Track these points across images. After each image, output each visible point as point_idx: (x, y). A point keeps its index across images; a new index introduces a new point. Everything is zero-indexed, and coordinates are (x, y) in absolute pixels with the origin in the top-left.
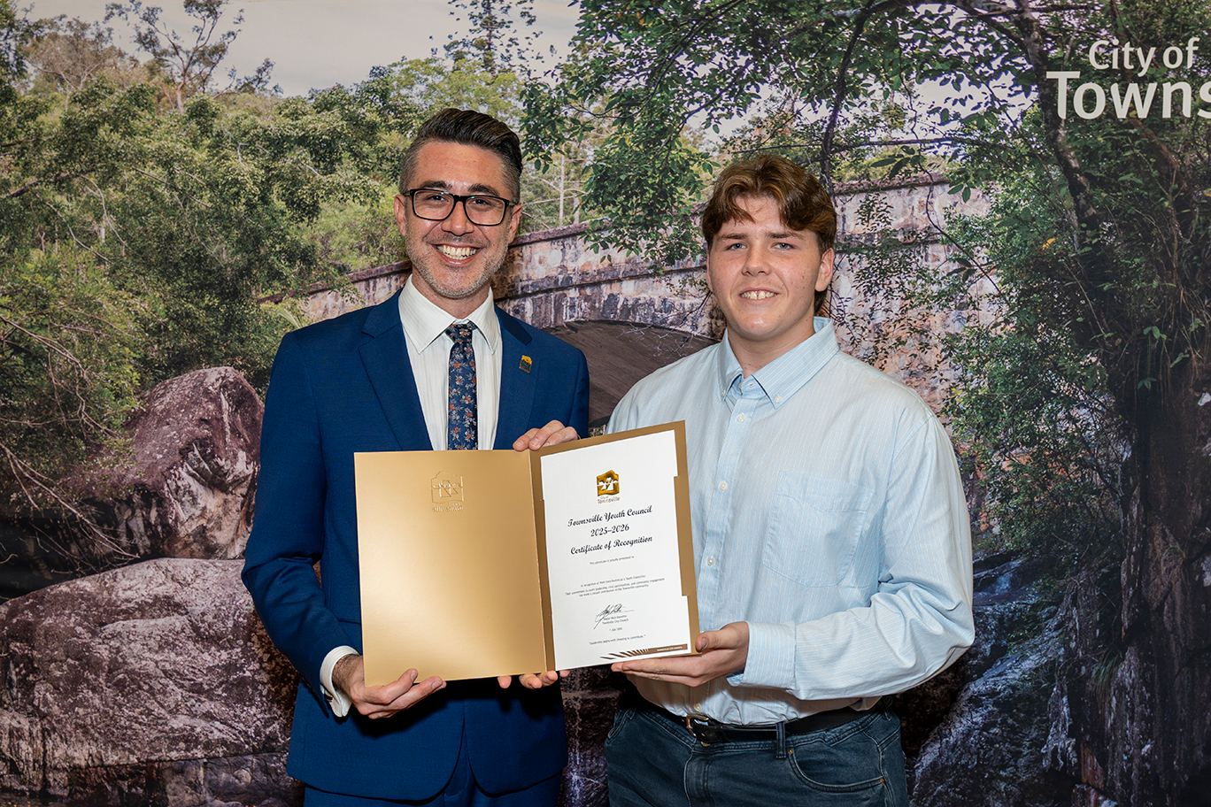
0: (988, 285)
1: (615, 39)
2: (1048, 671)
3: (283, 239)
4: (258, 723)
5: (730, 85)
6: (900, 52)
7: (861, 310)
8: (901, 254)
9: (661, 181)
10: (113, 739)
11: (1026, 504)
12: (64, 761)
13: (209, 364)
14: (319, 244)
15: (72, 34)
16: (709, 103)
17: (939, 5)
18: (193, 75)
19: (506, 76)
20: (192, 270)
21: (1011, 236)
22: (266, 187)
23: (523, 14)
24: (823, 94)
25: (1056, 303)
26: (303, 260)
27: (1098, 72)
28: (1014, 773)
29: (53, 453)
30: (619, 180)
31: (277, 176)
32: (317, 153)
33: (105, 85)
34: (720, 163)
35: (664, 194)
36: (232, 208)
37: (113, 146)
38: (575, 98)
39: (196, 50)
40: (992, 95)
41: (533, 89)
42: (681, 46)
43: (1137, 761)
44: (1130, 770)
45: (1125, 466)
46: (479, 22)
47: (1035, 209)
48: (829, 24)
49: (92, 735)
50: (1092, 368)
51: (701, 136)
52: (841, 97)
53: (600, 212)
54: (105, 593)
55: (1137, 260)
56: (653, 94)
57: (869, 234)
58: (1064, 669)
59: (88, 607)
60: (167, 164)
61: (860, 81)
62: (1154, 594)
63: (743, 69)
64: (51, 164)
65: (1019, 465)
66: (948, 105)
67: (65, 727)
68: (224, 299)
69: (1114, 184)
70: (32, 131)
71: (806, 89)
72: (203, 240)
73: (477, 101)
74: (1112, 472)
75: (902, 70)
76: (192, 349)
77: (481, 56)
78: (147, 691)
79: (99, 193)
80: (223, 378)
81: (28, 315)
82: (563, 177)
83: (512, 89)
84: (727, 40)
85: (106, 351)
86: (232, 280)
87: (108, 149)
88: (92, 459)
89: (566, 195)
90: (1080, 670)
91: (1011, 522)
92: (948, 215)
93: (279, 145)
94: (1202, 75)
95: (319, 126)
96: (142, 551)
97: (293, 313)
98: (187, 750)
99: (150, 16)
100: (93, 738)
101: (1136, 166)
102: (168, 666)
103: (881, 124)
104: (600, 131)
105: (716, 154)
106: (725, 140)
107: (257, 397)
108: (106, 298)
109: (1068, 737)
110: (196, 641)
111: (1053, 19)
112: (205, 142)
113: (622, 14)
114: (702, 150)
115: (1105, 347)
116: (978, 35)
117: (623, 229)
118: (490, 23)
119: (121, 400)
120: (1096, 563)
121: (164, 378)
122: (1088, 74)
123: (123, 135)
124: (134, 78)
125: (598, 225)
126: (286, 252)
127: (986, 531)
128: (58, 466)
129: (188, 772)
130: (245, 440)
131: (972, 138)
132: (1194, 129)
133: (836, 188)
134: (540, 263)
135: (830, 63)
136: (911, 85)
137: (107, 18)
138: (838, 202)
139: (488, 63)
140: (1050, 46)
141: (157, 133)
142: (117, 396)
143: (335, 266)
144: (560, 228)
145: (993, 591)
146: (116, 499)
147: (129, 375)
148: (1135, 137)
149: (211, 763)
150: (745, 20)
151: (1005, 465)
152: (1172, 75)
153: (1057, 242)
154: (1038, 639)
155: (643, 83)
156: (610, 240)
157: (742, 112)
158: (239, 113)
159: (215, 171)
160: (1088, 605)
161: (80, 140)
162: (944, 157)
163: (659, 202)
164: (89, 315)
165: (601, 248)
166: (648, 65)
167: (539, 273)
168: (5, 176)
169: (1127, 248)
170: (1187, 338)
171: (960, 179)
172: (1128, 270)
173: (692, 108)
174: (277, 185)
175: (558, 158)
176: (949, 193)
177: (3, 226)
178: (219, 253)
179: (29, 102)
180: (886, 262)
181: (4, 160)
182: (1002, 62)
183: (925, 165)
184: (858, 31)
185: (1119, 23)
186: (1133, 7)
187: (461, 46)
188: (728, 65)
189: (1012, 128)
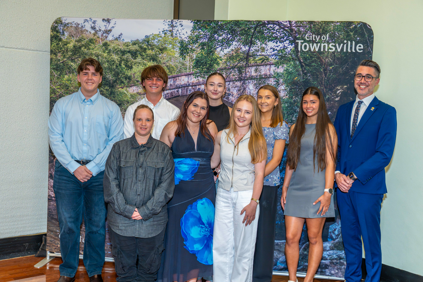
0: (282, 87)
1: (201, 31)
3: (124, 74)
5: (226, 41)
6: (264, 35)
7: (255, 92)
8: (264, 80)
9: (210, 63)
14: (132, 75)
15: (76, 26)
16: (222, 46)
17: (273, 25)
18: (104, 36)
19: (176, 38)
21: (288, 76)
22: (120, 62)
23: (180, 24)
24: (247, 44)
25: (297, 92)
26: (129, 79)
27: (307, 41)
30: (201, 62)
31: (123, 60)
32: (132, 54)
33: (83, 38)
34: (224, 59)
35: (211, 65)
36: (112, 67)
37: (85, 52)
38: (192, 44)
39: (105, 30)
40: (284, 45)
41: (182, 41)
42: (216, 32)
46: (170, 26)
47: (293, 71)
51: (220, 53)
52: (251, 45)
53: (197, 69)
55: (315, 82)
56: (209, 43)
57: (257, 76)
60: (97, 56)
61: (255, 41)
63: (229, 38)
64: (70, 56)
66: (275, 47)
68: (110, 87)
69: (310, 65)
70: (66, 48)
71: (243, 43)
72: (106, 74)
73: (169, 44)
75: (264, 39)
77: (170, 34)
81: (64, 90)
82: (188, 61)
83: (177, 41)
84: (226, 31)
86: (112, 83)
87: (84, 53)
89: (189, 65)
92: (274, 72)
93: (123, 53)
94: (330, 42)
95: (133, 48)
97: (126, 91)
99: (94, 22)
101: (315, 62)
103: (260, 51)
104: (197, 51)
105: (223, 57)
106: (225, 54)
111: (298, 29)
112: (106, 51)
113: (203, 25)
114: (220, 56)
116: (281, 32)
117: (202, 73)
118: (173, 26)
122: (305, 41)
123: (87, 50)
124: (90, 36)
125: (196, 72)
126: (125, 77)
131: (280, 55)
132: (328, 54)
133: (250, 65)
134: (183, 80)
135: (249, 37)
136: (267, 42)
137: (84, 22)
138: (250, 68)
139: (172, 35)
140: (297, 35)
141: (95, 49)
143: (136, 80)
144: (188, 73)
148: (315, 55)
150: (230, 27)
152: (323, 42)
153: (298, 78)
155: (207, 41)
156: (199, 76)
157: (229, 48)
158: (115, 45)
159: (109, 58)
161: (77, 50)
162: (273, 59)
163: (210, 67)
165: (197, 77)
166: (208, 36)
167: (183, 83)
168: (59, 58)
169: (313, 80)
170: (326, 100)
171: (277, 64)
172: (313, 84)
173: (218, 46)
174: (123, 62)
175: (187, 57)
176: (274, 67)
177: (58, 70)
178: (109, 77)
179: (65, 41)
180: (260, 82)
181: (59, 54)
182: (287, 38)
183: (269, 60)
184: (255, 30)
185: (312, 30)
186: (315, 27)
187: (166, 31)
188: (226, 37)
189: (288, 53)
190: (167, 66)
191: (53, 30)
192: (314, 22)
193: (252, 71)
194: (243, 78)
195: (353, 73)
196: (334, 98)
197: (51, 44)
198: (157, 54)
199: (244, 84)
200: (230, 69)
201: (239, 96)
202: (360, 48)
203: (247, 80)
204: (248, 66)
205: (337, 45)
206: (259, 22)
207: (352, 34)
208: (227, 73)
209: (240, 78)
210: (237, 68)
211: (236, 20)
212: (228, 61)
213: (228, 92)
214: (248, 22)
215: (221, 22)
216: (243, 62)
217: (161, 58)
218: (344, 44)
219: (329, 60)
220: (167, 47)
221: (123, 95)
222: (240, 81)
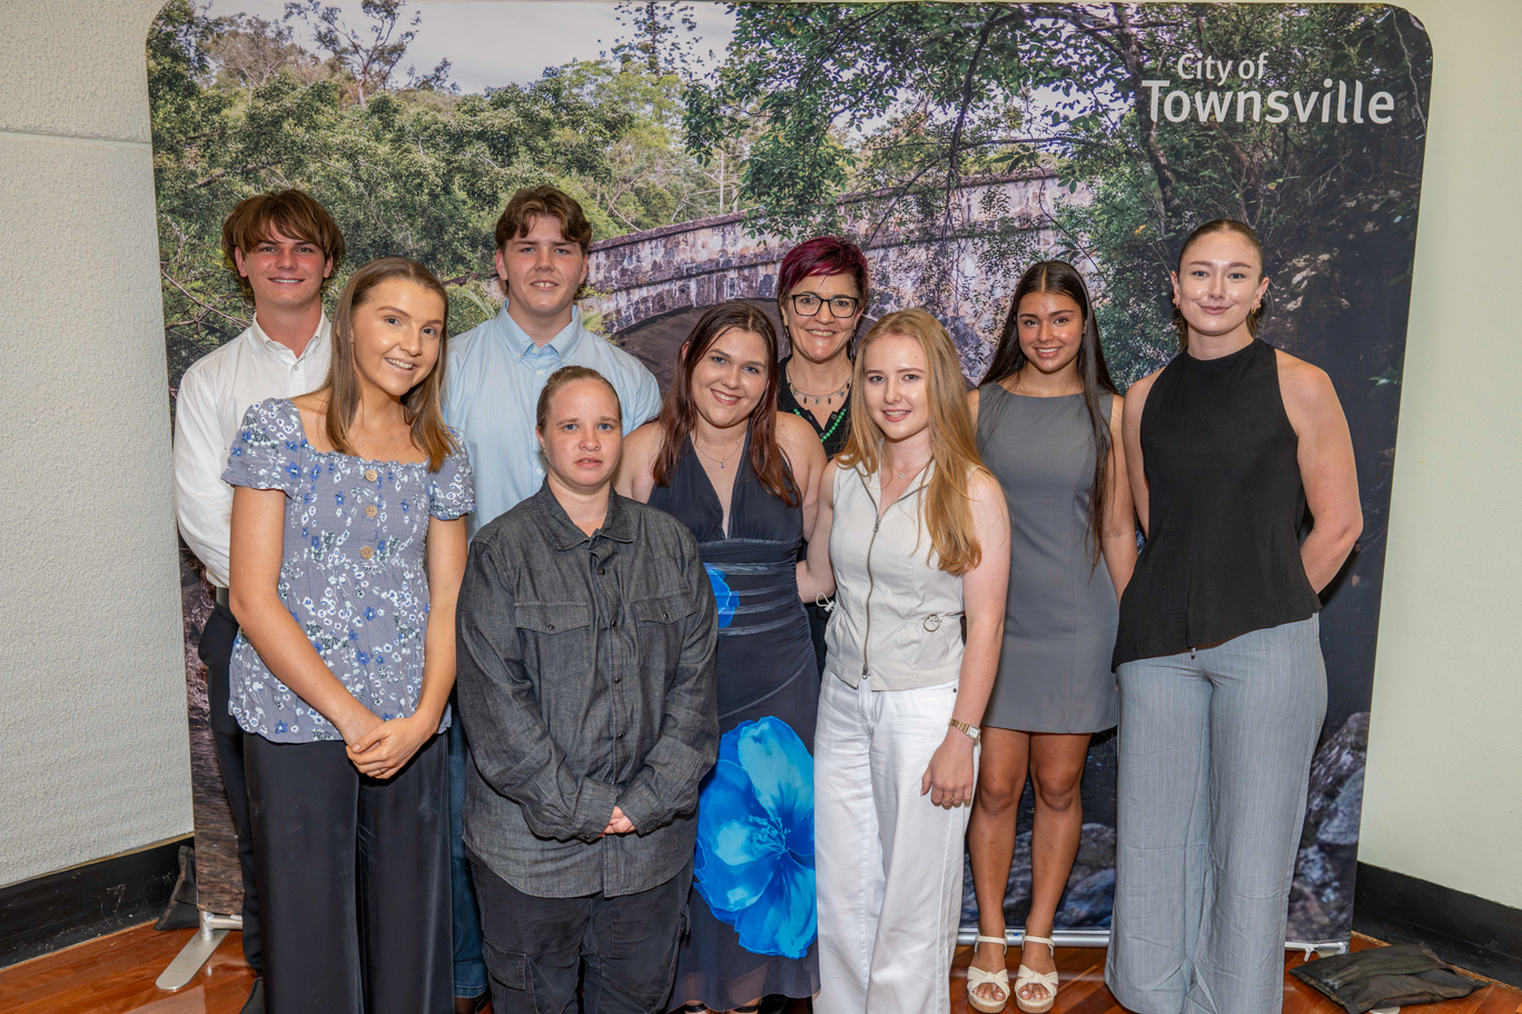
0: (1090, 265)
1: (768, 45)
3: (466, 227)
5: (871, 88)
6: (1019, 61)
7: (983, 287)
8: (1017, 239)
9: (810, 174)
15: (252, 32)
16: (852, 105)
17: (1053, 20)
18: (373, 73)
19: (670, 77)
21: (1110, 222)
22: (447, 179)
23: (684, 21)
24: (952, 97)
25: (1146, 280)
26: (486, 245)
27: (1185, 82)
30: (773, 174)
31: (458, 168)
32: (495, 147)
33: (288, 81)
34: (863, 158)
35: (813, 186)
36: (416, 198)
37: (297, 139)
38: (733, 99)
39: (375, 49)
40: (1096, 100)
41: (695, 90)
42: (827, 52)
46: (644, 27)
47: (1130, 200)
48: (958, 35)
51: (845, 134)
52: (967, 100)
53: (756, 202)
56: (803, 96)
57: (991, 222)
60: (351, 156)
61: (984, 86)
63: (882, 74)
64: (237, 156)
66: (1059, 109)
69: (1195, 178)
70: (217, 124)
71: (937, 93)
72: (389, 227)
73: (644, 101)
75: (1020, 77)
77: (646, 59)
81: (222, 298)
82: (722, 170)
83: (675, 90)
84: (868, 47)
87: (293, 142)
89: (725, 187)
92: (1057, 205)
93: (458, 140)
94: (1270, 85)
95: (497, 122)
97: (477, 294)
99: (329, 15)
101: (1214, 163)
103: (1002, 125)
104: (756, 129)
105: (859, 150)
106: (866, 138)
111: (1148, 34)
112: (387, 136)
113: (775, 23)
114: (846, 147)
116: (1086, 47)
117: (777, 217)
118: (654, 29)
122: (1176, 82)
123: (308, 129)
124: (316, 75)
125: (754, 213)
126: (468, 238)
131: (1079, 138)
132: (1262, 131)
133: (963, 181)
134: (703, 247)
135: (958, 70)
136: (1028, 90)
137: (287, 17)
138: (965, 193)
139: (653, 66)
140: (1145, 57)
141: (338, 129)
144: (721, 216)
148: (1214, 138)
150: (884, 30)
152: (1245, 85)
153: (1147, 228)
155: (794, 86)
156: (766, 227)
157: (882, 113)
158: (420, 109)
159: (398, 164)
161: (265, 134)
162: (1055, 154)
163: (808, 193)
165: (757, 234)
166: (798, 69)
167: (702, 256)
168: (192, 167)
171: (1068, 174)
173: (837, 108)
174: (458, 176)
175: (718, 153)
176: (1059, 185)
177: (192, 215)
178: (405, 239)
179: (213, 97)
180: (1004, 246)
181: (191, 152)
182: (1106, 71)
183: (1039, 161)
184: (983, 42)
185: (1203, 39)
186: (1215, 25)
187: (627, 49)
188: (869, 70)
189: (1112, 130)
190: (638, 192)
191: (155, 50)
192: (1212, 6)
193: (971, 206)
194: (938, 233)
195: (1353, 204)
196: (1280, 303)
197: (154, 108)
198: (596, 143)
199: (943, 257)
200: (885, 197)
201: (922, 303)
202: (1382, 105)
203: (954, 238)
204: (955, 184)
205: (1297, 97)
206: (999, 6)
207: (1353, 51)
208: (876, 215)
209: (927, 234)
210: (916, 193)
212: (877, 167)
213: (882, 288)
214: (955, 10)
215: (849, 10)
216: (939, 171)
217: (612, 160)
218: (1323, 92)
219: (1266, 155)
220: (636, 114)
221: (465, 312)
222: (925, 244)
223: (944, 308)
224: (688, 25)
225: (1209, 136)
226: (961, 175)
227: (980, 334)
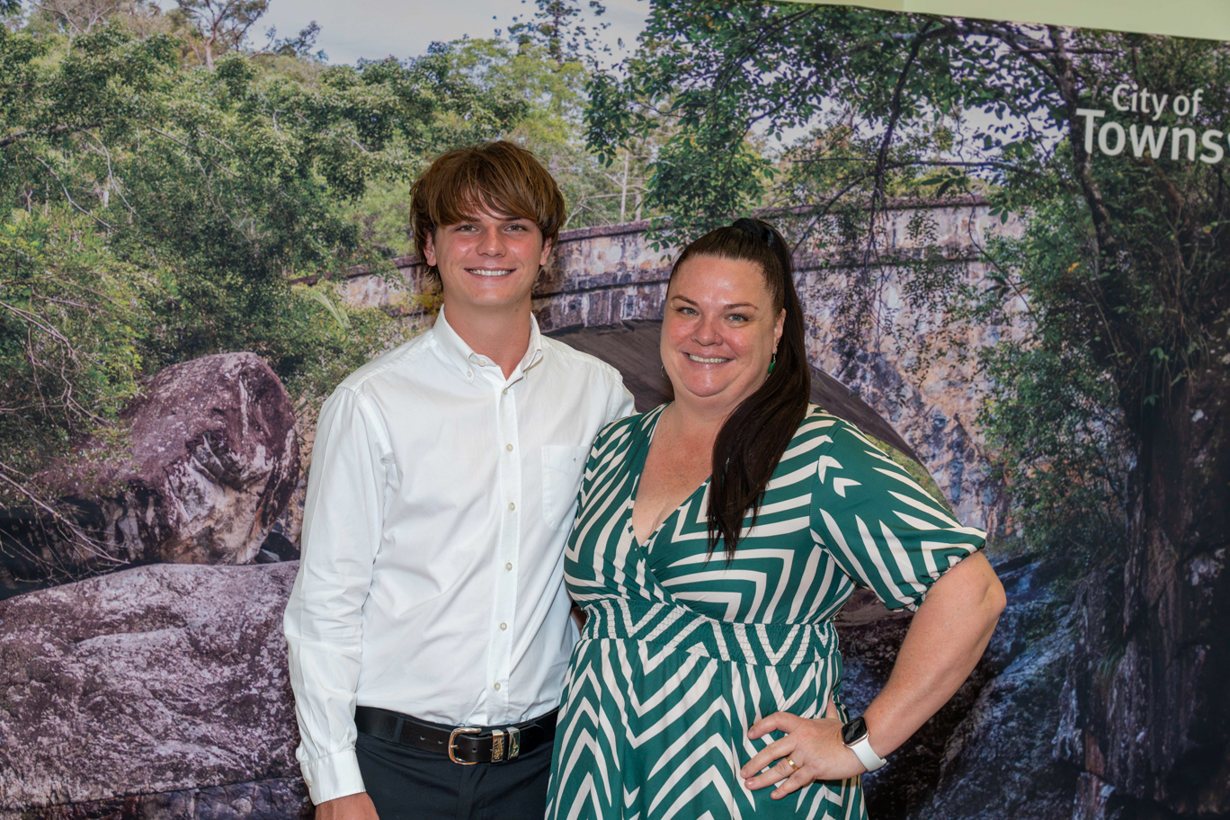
0: (1020, 303)
1: (683, 38)
2: (1059, 667)
3: (322, 217)
4: (264, 746)
5: (794, 94)
6: (951, 78)
7: (907, 321)
8: (944, 270)
9: (724, 184)
10: (84, 771)
11: (1046, 509)
12: (20, 800)
13: (227, 349)
14: (362, 225)
16: (772, 111)
17: (985, 38)
18: (224, 31)
19: (574, 65)
20: (213, 245)
21: (1042, 258)
22: (305, 159)
23: (592, 4)
24: (879, 111)
25: (1079, 323)
26: (344, 240)
27: (1120, 113)
28: (1027, 764)
29: (27, 443)
30: (682, 180)
31: (318, 148)
32: (365, 127)
33: (119, 31)
34: (782, 170)
35: (726, 196)
36: (265, 179)
37: (124, 100)
38: (642, 94)
39: (231, 3)
40: (1030, 126)
41: (600, 81)
42: (748, 52)
43: (1132, 748)
44: (1127, 756)
45: (1132, 475)
46: (546, 6)
47: (1063, 234)
48: (888, 45)
49: (57, 769)
50: (1106, 384)
51: (763, 143)
52: (896, 116)
53: (662, 211)
54: (85, 604)
55: (1147, 287)
56: (719, 97)
57: (917, 249)
58: (1074, 664)
59: (62, 620)
60: (189, 125)
61: (913, 102)
62: (1151, 594)
63: (805, 81)
64: (45, 115)
65: (1042, 473)
66: (991, 132)
67: (23, 760)
68: (249, 278)
69: (1130, 216)
70: (23, 75)
71: (864, 106)
72: (228, 212)
73: (541, 88)
74: (1120, 480)
75: (951, 95)
76: (208, 331)
77: (547, 43)
78: (130, 715)
79: (104, 152)
80: (243, 365)
81: (5, 284)
82: (626, 173)
83: (579, 79)
84: (792, 50)
85: (102, 329)
86: (260, 258)
87: (118, 103)
88: (76, 452)
89: (628, 191)
90: (1087, 665)
91: (1033, 526)
92: (987, 236)
93: (321, 115)
94: (1204, 123)
95: (369, 98)
96: (133, 556)
97: (329, 297)
98: (176, 779)
100: (57, 773)
101: (1149, 201)
102: (158, 686)
103: (931, 145)
105: (777, 161)
106: (786, 148)
107: (282, 386)
108: (105, 270)
109: (1076, 727)
110: (193, 657)
112: (236, 105)
113: (692, 15)
114: (764, 156)
115: (1118, 365)
116: (1020, 69)
117: (684, 230)
118: (557, 9)
119: (117, 385)
120: (1104, 564)
121: (172, 362)
122: (1112, 114)
123: (138, 90)
124: (154, 27)
125: (659, 224)
126: (324, 231)
127: (1010, 535)
128: (34, 458)
129: (176, 805)
130: (266, 434)
131: (1011, 164)
132: (1197, 171)
133: (889, 203)
134: (599, 258)
135: (887, 83)
136: (959, 110)
138: (890, 216)
139: (554, 50)
140: (1080, 85)
141: (178, 91)
142: (113, 380)
143: (379, 249)
144: (622, 223)
145: (1015, 592)
146: (104, 497)
147: (129, 358)
148: (1149, 175)
149: (205, 793)
150: (809, 33)
151: (1029, 472)
152: (1180, 121)
153: (1080, 266)
154: (1052, 636)
155: (710, 85)
156: (671, 239)
157: (804, 123)
158: (279, 77)
159: (246, 138)
160: (1096, 604)
161: (83, 90)
162: (986, 180)
163: (721, 205)
164: (83, 288)
165: (661, 247)
166: (715, 67)
167: (598, 268)
169: (1139, 276)
170: (1186, 360)
171: (999, 203)
172: (1139, 295)
173: (757, 114)
174: (317, 158)
175: (622, 153)
176: (990, 214)
178: (246, 227)
179: (21, 42)
180: (931, 277)
182: (1040, 96)
183: (969, 187)
184: (914, 54)
185: (1139, 71)
186: (1149, 57)
187: (526, 29)
188: (792, 74)
189: (1045, 158)
192: (1147, 37)
193: (897, 231)
194: (860, 259)
196: (1216, 355)
198: (484, 131)
199: (865, 285)
200: (805, 215)
201: (841, 336)
203: (877, 265)
204: (880, 205)
206: (932, 19)
208: (794, 234)
209: (848, 258)
210: (838, 212)
211: (833, 6)
212: (797, 181)
214: (885, 18)
215: (772, 8)
216: (864, 189)
219: (1201, 196)
220: (531, 103)
221: (313, 318)
222: (846, 270)
223: (865, 343)
224: (596, 9)
225: (1143, 172)
226: (887, 196)
227: (902, 373)
